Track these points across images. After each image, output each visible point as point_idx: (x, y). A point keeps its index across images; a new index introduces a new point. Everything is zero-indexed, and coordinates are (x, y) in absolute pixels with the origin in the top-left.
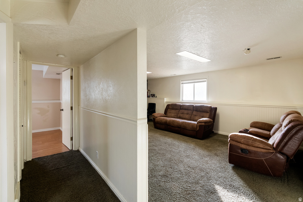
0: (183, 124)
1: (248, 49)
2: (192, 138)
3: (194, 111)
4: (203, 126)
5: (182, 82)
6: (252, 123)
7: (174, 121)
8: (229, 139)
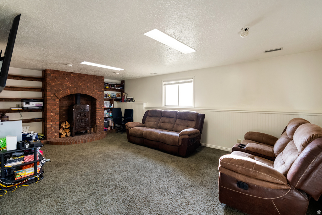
0: (162, 136)
1: (246, 30)
2: (173, 156)
3: (177, 119)
4: (187, 140)
5: (164, 83)
6: (246, 134)
7: (151, 133)
8: (220, 165)
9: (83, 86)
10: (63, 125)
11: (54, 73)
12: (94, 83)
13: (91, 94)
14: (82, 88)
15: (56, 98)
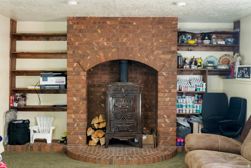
9: (130, 44)
10: (95, 122)
11: (77, 23)
12: (153, 36)
13: (145, 61)
14: (127, 49)
15: (81, 69)
